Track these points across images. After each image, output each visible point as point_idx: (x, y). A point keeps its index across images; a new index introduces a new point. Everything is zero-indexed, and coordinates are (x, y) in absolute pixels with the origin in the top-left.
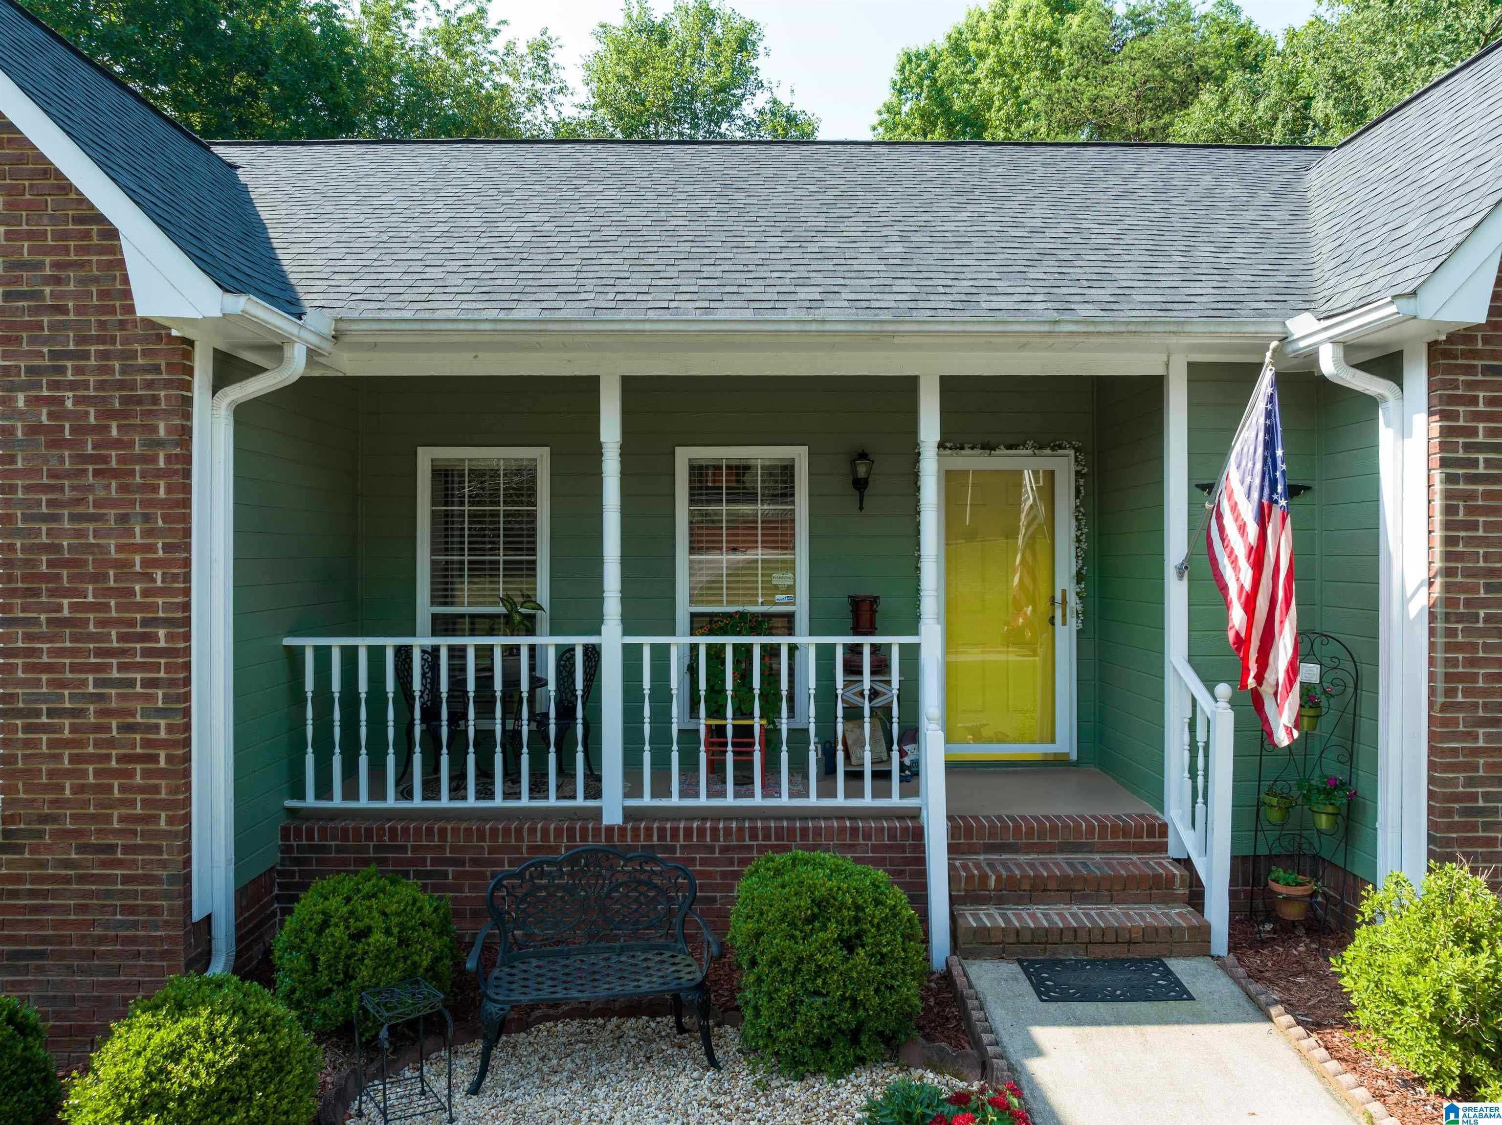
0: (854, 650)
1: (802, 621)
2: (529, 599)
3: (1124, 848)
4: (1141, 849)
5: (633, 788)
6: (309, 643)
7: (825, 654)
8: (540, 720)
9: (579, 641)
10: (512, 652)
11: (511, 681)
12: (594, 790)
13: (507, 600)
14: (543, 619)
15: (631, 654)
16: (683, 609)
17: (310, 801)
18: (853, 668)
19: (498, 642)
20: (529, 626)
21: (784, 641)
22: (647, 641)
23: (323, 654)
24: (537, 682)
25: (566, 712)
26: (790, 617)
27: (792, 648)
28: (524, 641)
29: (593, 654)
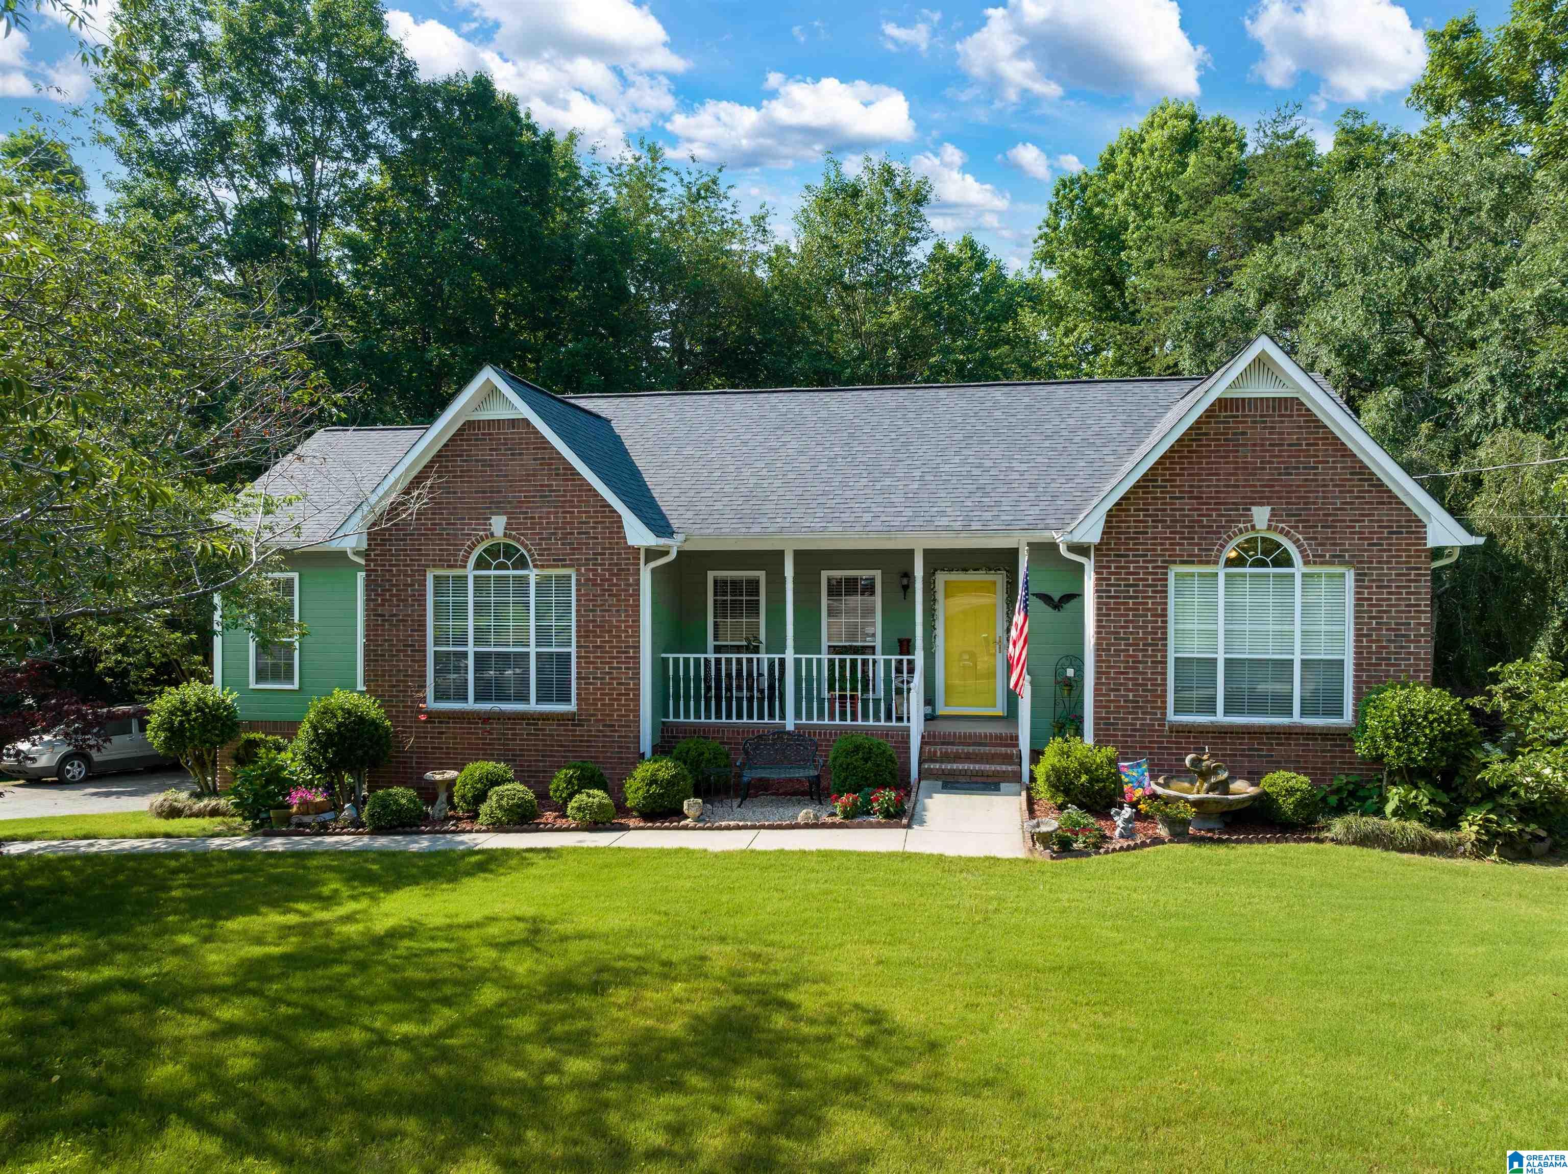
0: (900, 662)
1: (879, 649)
2: (756, 639)
3: (1001, 745)
4: (1006, 746)
6: (671, 656)
7: (887, 663)
8: (761, 691)
9: (776, 656)
10: (750, 661)
11: (750, 674)
12: (783, 717)
13: (747, 639)
14: (763, 647)
16: (825, 644)
17: (671, 719)
18: (899, 671)
19: (744, 656)
20: (756, 650)
21: (870, 657)
22: (804, 656)
23: (676, 661)
24: (760, 675)
25: (771, 687)
26: (873, 648)
27: (874, 662)
28: (755, 656)
29: (782, 662)
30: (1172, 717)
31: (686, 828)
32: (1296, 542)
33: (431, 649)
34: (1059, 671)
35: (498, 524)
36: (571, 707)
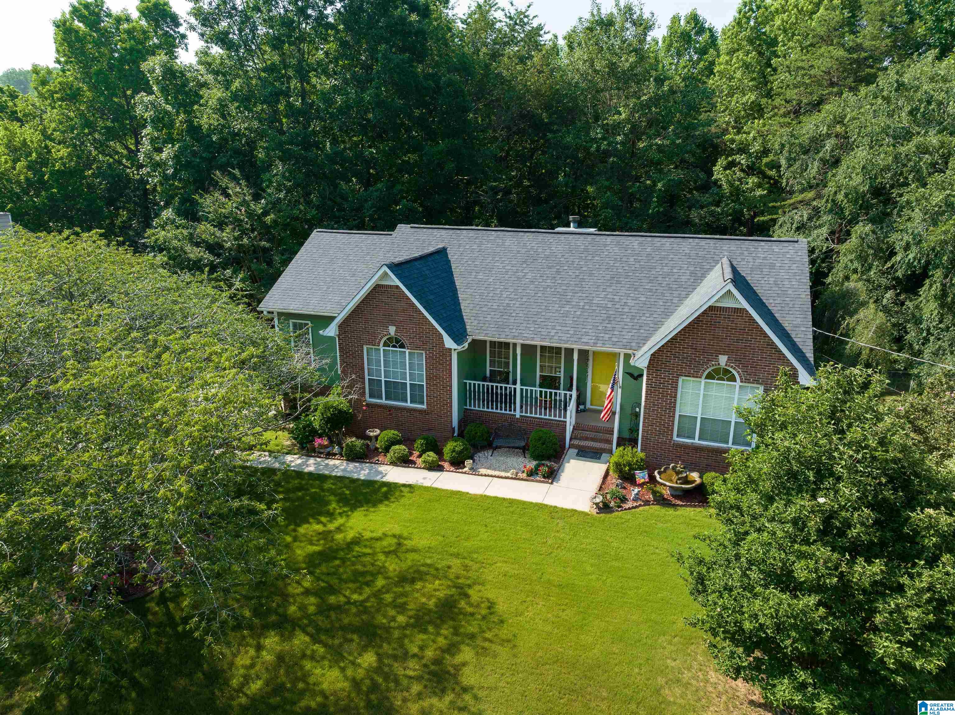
1: (562, 378)
3: (607, 433)
5: (521, 412)
6: (468, 382)
8: (506, 400)
9: (513, 386)
10: (501, 387)
11: (501, 392)
12: (515, 411)
13: (504, 368)
14: (511, 373)
15: (522, 390)
16: (538, 374)
17: (468, 407)
19: (499, 385)
22: (524, 388)
23: (470, 384)
24: (506, 393)
25: (510, 399)
26: (560, 377)
28: (503, 385)
29: (515, 389)
30: (675, 438)
31: (465, 473)
32: (738, 372)
33: (367, 377)
34: (633, 408)
35: (392, 330)
36: (425, 407)
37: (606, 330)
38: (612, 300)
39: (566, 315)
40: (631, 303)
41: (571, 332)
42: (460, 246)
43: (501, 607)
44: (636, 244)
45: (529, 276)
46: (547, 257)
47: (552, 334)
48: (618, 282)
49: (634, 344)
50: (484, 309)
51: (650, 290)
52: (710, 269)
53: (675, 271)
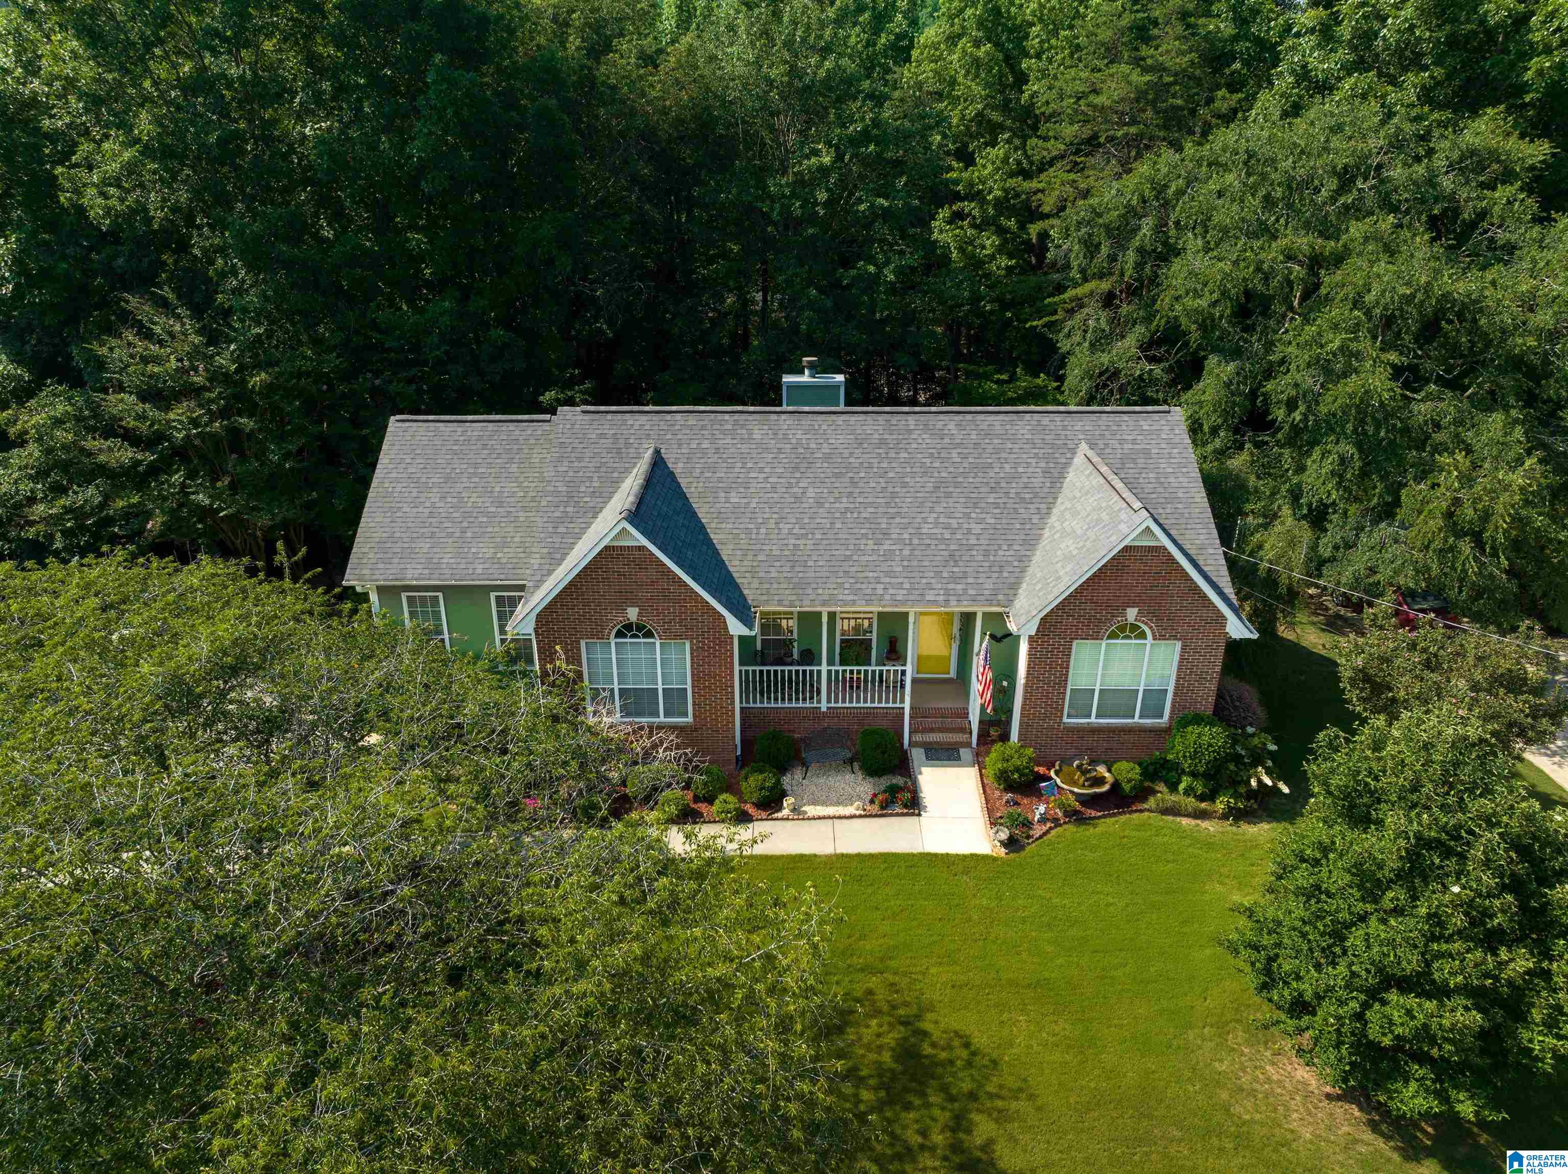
3: (958, 717)
9: (815, 668)
15: (829, 671)
22: (833, 668)
26: (871, 640)
29: (819, 672)
30: (1066, 719)
31: (788, 819)
32: (1151, 628)
35: (633, 613)
36: (689, 720)
37: (954, 579)
38: (947, 527)
39: (888, 556)
40: (977, 528)
41: (907, 586)
42: (680, 445)
43: (980, 1040)
44: (952, 426)
45: (811, 493)
46: (827, 457)
47: (880, 592)
48: (948, 495)
49: (1000, 597)
50: (760, 558)
51: (996, 505)
52: (1068, 464)
53: (1020, 470)
